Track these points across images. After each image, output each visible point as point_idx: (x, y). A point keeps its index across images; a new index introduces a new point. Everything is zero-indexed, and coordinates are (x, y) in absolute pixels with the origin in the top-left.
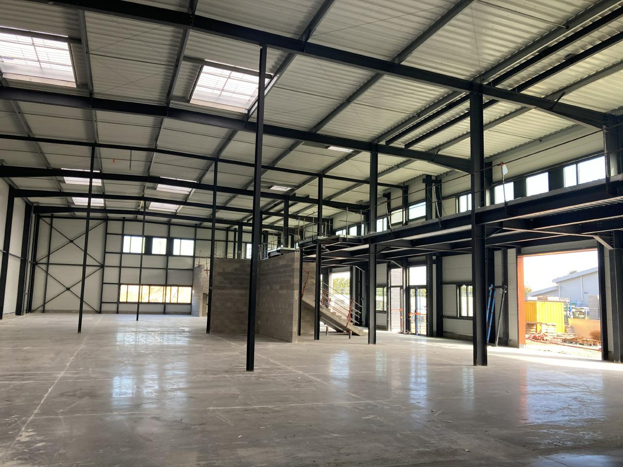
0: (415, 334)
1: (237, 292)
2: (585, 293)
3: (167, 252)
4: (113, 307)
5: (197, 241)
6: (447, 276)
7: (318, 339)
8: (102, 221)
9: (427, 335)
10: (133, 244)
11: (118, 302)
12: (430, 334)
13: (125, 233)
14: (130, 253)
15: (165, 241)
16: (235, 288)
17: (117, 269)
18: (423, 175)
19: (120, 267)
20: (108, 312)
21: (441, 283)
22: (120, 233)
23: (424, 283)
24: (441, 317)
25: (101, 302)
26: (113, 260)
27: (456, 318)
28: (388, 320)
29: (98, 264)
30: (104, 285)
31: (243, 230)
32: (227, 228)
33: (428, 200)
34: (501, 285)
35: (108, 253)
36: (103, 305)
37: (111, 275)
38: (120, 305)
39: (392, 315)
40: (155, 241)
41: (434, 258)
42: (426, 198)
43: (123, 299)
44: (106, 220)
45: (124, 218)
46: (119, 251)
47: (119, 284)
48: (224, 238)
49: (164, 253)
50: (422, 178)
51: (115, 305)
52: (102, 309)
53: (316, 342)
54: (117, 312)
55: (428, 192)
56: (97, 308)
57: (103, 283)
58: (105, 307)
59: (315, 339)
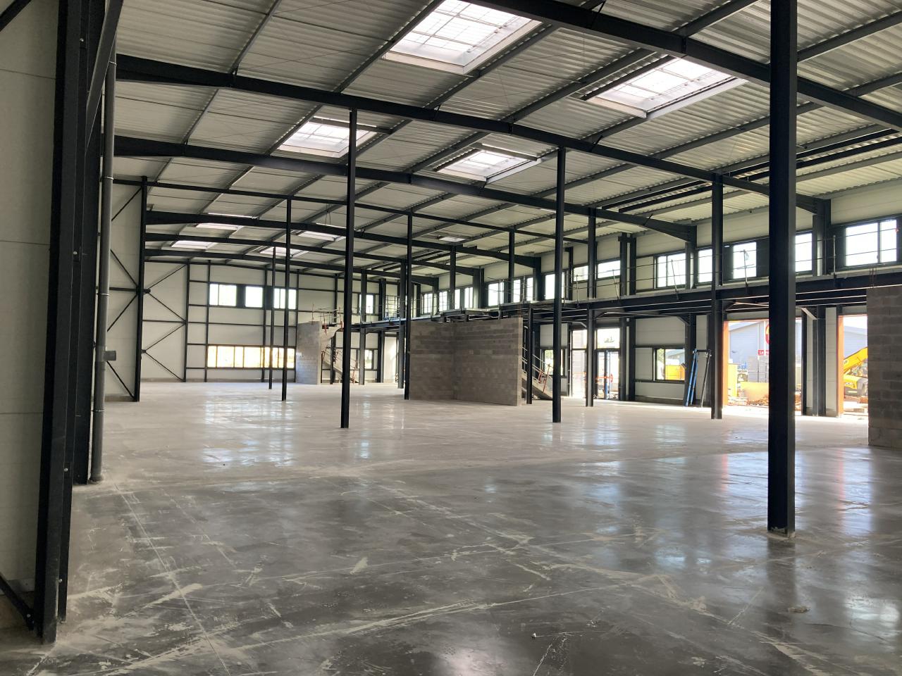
0: (605, 398)
1: (434, 356)
2: (733, 352)
3: (264, 304)
4: (201, 374)
5: (300, 290)
6: (640, 339)
7: (531, 403)
8: (182, 265)
9: (620, 399)
10: (223, 295)
11: (206, 368)
12: (622, 397)
13: (211, 280)
14: (218, 306)
15: (260, 290)
16: (431, 352)
17: (204, 326)
18: (618, 232)
19: (207, 323)
20: (193, 380)
21: (634, 346)
22: (206, 279)
23: (617, 346)
24: (633, 380)
25: (185, 368)
26: (196, 314)
27: (652, 381)
28: (569, 385)
29: (180, 320)
30: (188, 346)
31: (354, 277)
32: (336, 274)
33: (622, 258)
34: (705, 349)
35: (191, 305)
36: (187, 371)
37: (196, 333)
38: (208, 371)
39: (573, 380)
40: (249, 290)
41: (628, 320)
42: (621, 255)
43: (211, 364)
44: (187, 263)
45: (209, 260)
46: (205, 303)
47: (207, 345)
48: (332, 288)
49: (260, 305)
50: (617, 235)
51: (203, 371)
52: (187, 377)
53: (529, 406)
54: (206, 380)
55: (623, 249)
56: (180, 375)
57: (186, 344)
58: (190, 374)
59: (527, 403)
